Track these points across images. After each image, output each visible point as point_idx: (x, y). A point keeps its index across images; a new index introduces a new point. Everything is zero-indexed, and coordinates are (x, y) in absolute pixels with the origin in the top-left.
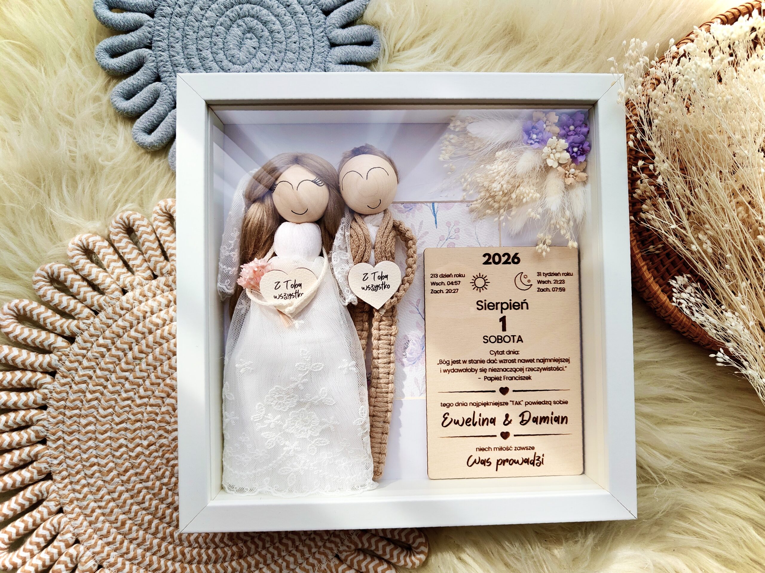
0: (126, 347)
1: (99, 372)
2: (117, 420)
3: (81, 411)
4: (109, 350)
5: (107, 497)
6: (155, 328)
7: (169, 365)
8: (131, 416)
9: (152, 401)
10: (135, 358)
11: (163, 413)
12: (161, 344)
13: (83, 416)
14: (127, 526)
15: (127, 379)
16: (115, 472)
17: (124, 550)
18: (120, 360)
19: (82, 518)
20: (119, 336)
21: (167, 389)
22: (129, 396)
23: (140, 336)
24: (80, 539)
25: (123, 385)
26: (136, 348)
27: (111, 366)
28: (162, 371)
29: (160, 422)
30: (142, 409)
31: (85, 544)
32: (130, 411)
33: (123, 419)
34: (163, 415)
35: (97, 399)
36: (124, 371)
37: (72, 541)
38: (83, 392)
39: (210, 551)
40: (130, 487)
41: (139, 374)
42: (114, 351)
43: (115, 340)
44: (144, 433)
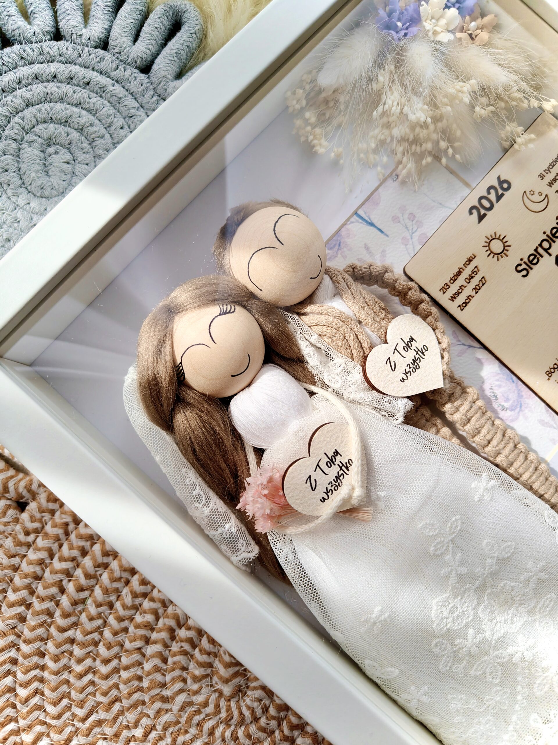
0: (54, 590)
1: (25, 648)
2: (80, 713)
3: (17, 722)
4: (29, 606)
6: (89, 543)
7: (132, 592)
8: (100, 698)
9: (125, 661)
10: (75, 603)
11: (149, 674)
12: (106, 566)
13: (24, 730)
15: (72, 641)
18: (51, 615)
20: (38, 578)
21: (141, 632)
22: (87, 666)
23: (68, 565)
25: (71, 653)
26: (70, 587)
27: (40, 631)
28: (125, 607)
29: (150, 689)
30: (115, 679)
32: (96, 691)
33: (90, 708)
34: (150, 677)
35: (36, 692)
36: (63, 630)
38: (12, 690)
41: (89, 626)
42: (37, 606)
43: (34, 586)
44: (131, 717)
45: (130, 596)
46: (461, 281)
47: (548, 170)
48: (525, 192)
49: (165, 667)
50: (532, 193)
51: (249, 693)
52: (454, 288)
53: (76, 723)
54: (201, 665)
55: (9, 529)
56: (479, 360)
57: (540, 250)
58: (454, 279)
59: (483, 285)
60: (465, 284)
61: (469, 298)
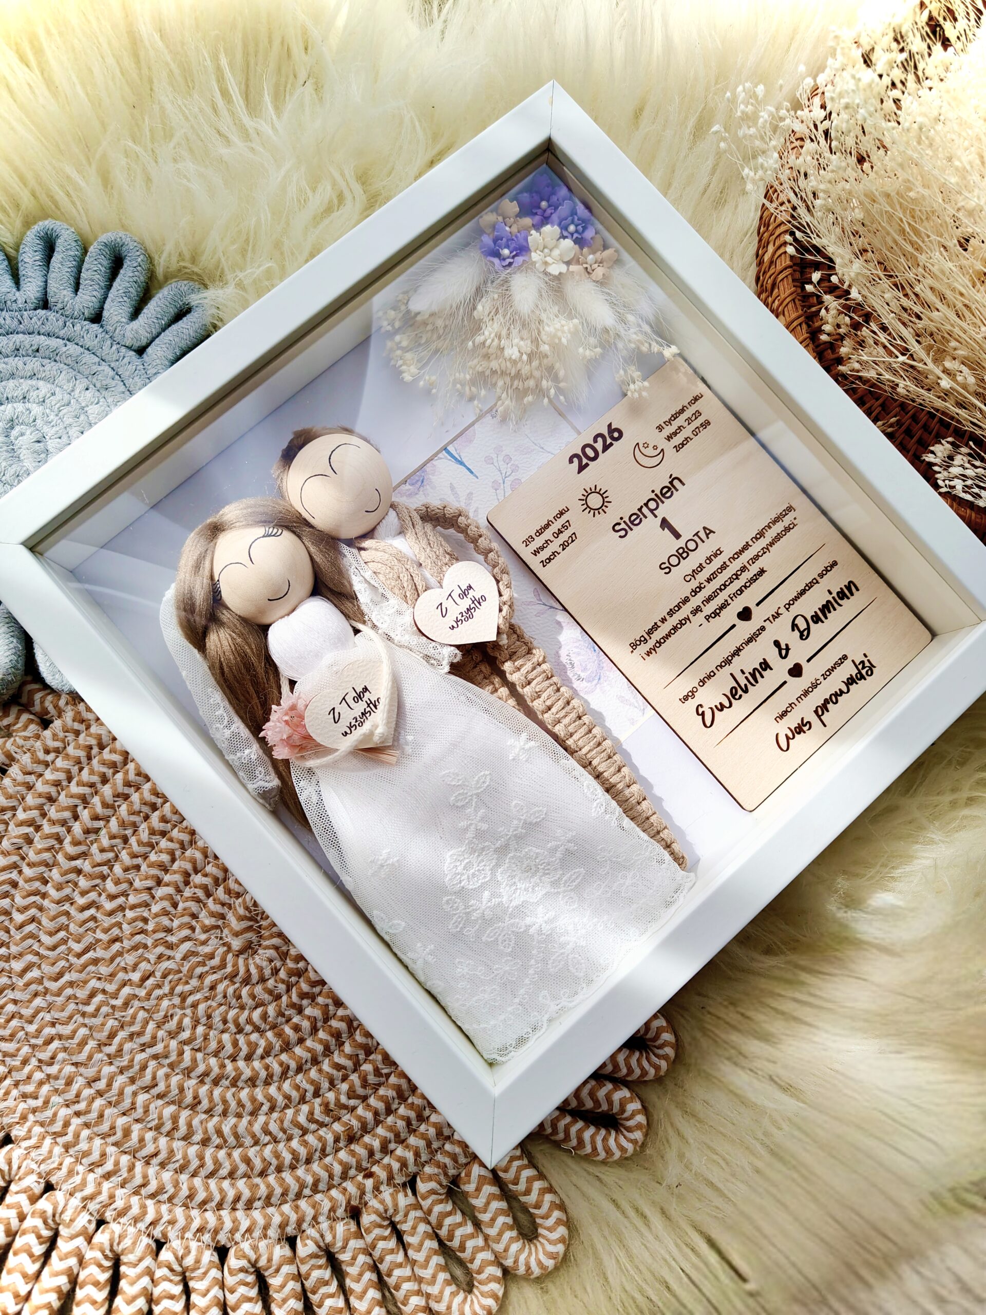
0: (67, 814)
1: (28, 872)
2: (78, 948)
3: (8, 948)
4: (38, 828)
5: (87, 1092)
6: (111, 771)
7: (149, 828)
8: (99, 935)
9: (133, 899)
10: (87, 832)
11: (157, 915)
12: (126, 797)
13: (15, 957)
14: (135, 1136)
15: (79, 872)
16: (92, 1044)
17: (138, 1180)
18: (60, 841)
19: (48, 1141)
20: (51, 800)
21: (154, 871)
22: (90, 900)
23: (86, 790)
24: (53, 1180)
25: (76, 884)
26: (85, 814)
27: (46, 856)
28: (140, 843)
29: (154, 932)
30: (119, 917)
31: (65, 1187)
32: (97, 927)
33: (87, 944)
34: (156, 920)
35: (33, 920)
36: (72, 858)
37: (38, 1189)
38: (7, 913)
39: (295, 1144)
40: (125, 1063)
41: (99, 857)
42: (47, 828)
43: (46, 808)
44: (130, 959)
45: (147, 832)
46: (548, 534)
47: (668, 422)
48: (638, 444)
49: (174, 912)
50: (646, 446)
51: (260, 951)
52: (539, 542)
53: (70, 958)
54: (212, 914)
55: (28, 744)
56: (559, 623)
57: (645, 510)
58: (540, 532)
59: (573, 541)
60: (552, 538)
61: (554, 554)
